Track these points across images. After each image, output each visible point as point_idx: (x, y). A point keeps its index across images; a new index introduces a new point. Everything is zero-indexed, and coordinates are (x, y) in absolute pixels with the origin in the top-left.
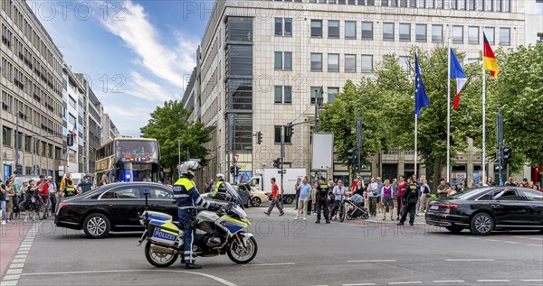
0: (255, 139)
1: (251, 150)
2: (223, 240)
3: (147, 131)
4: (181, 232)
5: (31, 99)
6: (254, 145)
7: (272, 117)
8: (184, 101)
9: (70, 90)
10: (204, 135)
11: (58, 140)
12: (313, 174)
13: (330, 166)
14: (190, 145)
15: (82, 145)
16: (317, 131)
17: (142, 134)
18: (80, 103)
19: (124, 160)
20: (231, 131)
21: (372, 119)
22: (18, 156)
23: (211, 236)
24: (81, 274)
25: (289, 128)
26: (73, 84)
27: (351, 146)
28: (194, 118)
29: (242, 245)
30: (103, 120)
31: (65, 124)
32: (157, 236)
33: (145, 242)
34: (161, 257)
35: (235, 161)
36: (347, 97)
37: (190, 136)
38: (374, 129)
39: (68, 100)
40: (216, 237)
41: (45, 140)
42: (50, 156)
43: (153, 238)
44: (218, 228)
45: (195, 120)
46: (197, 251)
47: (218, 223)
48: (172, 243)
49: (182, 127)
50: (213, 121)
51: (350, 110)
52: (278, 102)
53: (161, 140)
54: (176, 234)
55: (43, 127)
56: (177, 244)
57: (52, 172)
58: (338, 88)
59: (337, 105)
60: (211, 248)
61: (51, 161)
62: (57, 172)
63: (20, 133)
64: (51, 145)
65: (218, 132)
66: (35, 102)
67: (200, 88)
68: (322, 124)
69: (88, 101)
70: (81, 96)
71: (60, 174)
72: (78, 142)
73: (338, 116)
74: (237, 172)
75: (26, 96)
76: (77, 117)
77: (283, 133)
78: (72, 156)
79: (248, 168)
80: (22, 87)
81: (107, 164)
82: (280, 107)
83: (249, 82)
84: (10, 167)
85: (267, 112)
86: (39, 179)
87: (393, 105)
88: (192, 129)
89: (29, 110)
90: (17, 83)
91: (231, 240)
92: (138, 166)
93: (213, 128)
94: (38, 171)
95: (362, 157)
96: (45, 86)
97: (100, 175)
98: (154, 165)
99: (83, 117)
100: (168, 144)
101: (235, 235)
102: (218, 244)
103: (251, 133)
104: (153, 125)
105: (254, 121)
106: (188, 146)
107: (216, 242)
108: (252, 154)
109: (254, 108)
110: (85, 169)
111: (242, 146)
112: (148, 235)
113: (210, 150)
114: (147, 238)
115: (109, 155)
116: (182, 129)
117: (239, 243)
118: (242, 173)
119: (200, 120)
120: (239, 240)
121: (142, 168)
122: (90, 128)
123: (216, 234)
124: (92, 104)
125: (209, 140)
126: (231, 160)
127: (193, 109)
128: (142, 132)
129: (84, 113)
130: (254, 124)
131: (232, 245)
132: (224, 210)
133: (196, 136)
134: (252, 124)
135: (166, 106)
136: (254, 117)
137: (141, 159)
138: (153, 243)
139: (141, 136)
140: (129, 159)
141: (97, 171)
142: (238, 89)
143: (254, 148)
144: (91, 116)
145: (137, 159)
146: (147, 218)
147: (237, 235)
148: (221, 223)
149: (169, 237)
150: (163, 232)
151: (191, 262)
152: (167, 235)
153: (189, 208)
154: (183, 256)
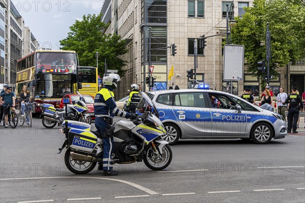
0: (169, 51)
1: (166, 61)
2: (139, 147)
3: (67, 44)
4: (99, 140)
6: (168, 57)
7: (186, 30)
8: (102, 15)
10: (121, 47)
12: (225, 84)
13: (241, 76)
14: (107, 56)
15: (4, 57)
16: (229, 43)
17: (62, 47)
18: (2, 17)
19: (44, 71)
20: (147, 43)
21: (280, 32)
23: (128, 143)
25: (202, 41)
27: (260, 57)
28: (111, 31)
29: (157, 153)
30: (24, 33)
32: (77, 144)
33: (65, 150)
34: (80, 164)
35: (150, 72)
36: (257, 11)
37: (107, 48)
38: (282, 42)
40: (133, 144)
43: (73, 146)
44: (135, 135)
45: (113, 32)
46: (114, 158)
47: (134, 131)
48: (90, 150)
49: (99, 39)
50: (129, 34)
51: (259, 23)
52: (191, 16)
53: (80, 52)
54: (95, 142)
56: (95, 151)
58: (248, 3)
59: (248, 18)
60: (128, 155)
65: (134, 44)
67: (116, 3)
68: (233, 37)
69: (10, 15)
70: (3, 10)
73: (248, 30)
74: (153, 82)
77: (196, 45)
79: (163, 78)
81: (28, 75)
82: (193, 20)
85: (181, 25)
87: (300, 19)
88: (110, 42)
91: (147, 147)
92: (58, 77)
93: (129, 41)
95: (271, 68)
97: (21, 86)
98: (72, 75)
99: (5, 31)
100: (86, 56)
101: (150, 143)
102: (134, 152)
103: (166, 45)
104: (72, 37)
105: (168, 34)
106: (105, 57)
107: (133, 150)
108: (167, 65)
109: (168, 22)
110: (7, 80)
111: (157, 58)
112: (68, 143)
113: (127, 62)
114: (66, 146)
115: (30, 67)
116: (99, 41)
117: (155, 151)
118: (157, 84)
119: (117, 33)
120: (155, 147)
121: (61, 79)
122: (11, 41)
123: (133, 142)
124: (13, 18)
125: (126, 52)
126: (147, 71)
127: (110, 22)
128: (62, 44)
129: (6, 26)
130: (168, 36)
131: (148, 152)
132: (140, 119)
133: (113, 48)
134: (166, 37)
135: (84, 19)
136: (168, 31)
137: (61, 70)
138: (73, 151)
139: (61, 49)
140: (50, 70)
141: (18, 82)
142: (153, 4)
143: (168, 60)
144: (12, 29)
145: (57, 70)
146: (67, 127)
147: (153, 143)
148: (137, 131)
149: (88, 145)
150: (82, 140)
151: (108, 169)
152: (86, 143)
153: (105, 117)
154: (101, 163)
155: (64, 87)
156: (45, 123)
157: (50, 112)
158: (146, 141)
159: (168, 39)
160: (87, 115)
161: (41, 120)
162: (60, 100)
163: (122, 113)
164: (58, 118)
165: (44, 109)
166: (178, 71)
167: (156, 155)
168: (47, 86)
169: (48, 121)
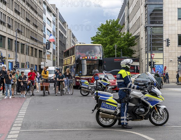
0: (165, 43)
1: (162, 50)
2: (146, 110)
3: (96, 40)
4: (119, 104)
5: (24, 21)
6: (164, 47)
7: (176, 29)
8: (118, 20)
9: (48, 15)
10: (132, 41)
11: (41, 46)
14: (123, 48)
15: (55, 49)
17: (92, 41)
18: (54, 23)
19: (81, 58)
20: (149, 38)
22: (16, 56)
23: (138, 107)
24: (56, 131)
26: (50, 11)
29: (158, 114)
30: (68, 33)
31: (45, 36)
32: (104, 107)
33: (96, 111)
34: (106, 121)
35: (152, 58)
37: (123, 42)
39: (46, 21)
40: (142, 108)
41: (32, 46)
42: (36, 56)
43: (101, 108)
44: (143, 102)
45: (126, 32)
46: (129, 117)
47: (142, 99)
48: (113, 111)
49: (117, 36)
50: (137, 32)
53: (104, 45)
54: (116, 106)
55: (32, 38)
56: (116, 112)
57: (37, 66)
60: (138, 115)
61: (36, 59)
62: (40, 66)
63: (18, 42)
64: (36, 49)
65: (141, 39)
66: (27, 23)
67: (128, 11)
69: (58, 21)
70: (55, 18)
71: (42, 67)
72: (53, 46)
74: (154, 65)
75: (21, 19)
76: (52, 32)
78: (49, 56)
79: (160, 62)
80: (19, 13)
81: (70, 61)
83: (160, 6)
84: (12, 63)
85: (173, 25)
86: (29, 71)
88: (124, 38)
89: (23, 28)
90: (16, 11)
91: (151, 110)
92: (90, 62)
93: (137, 37)
94: (29, 65)
96: (33, 12)
97: (66, 68)
98: (100, 61)
99: (55, 32)
100: (108, 48)
101: (154, 107)
102: (143, 113)
103: (162, 40)
104: (99, 35)
105: (164, 31)
106: (121, 48)
107: (141, 112)
108: (163, 53)
109: (164, 23)
110: (57, 64)
111: (156, 48)
112: (98, 106)
113: (135, 51)
114: (97, 108)
115: (72, 55)
116: (117, 38)
117: (157, 112)
118: (156, 66)
119: (129, 31)
120: (157, 110)
121: (92, 63)
122: (60, 38)
123: (142, 106)
124: (61, 23)
125: (135, 45)
126: (149, 57)
127: (124, 24)
128: (92, 40)
129: (56, 29)
130: (164, 33)
131: (152, 113)
132: (146, 90)
133: (126, 42)
134: (163, 33)
135: (107, 23)
136: (164, 29)
137: (92, 57)
138: (101, 112)
139: (91, 43)
140: (85, 57)
141: (64, 65)
142: (153, 11)
143: (164, 49)
144: (60, 30)
145: (90, 57)
146: (97, 95)
147: (155, 107)
148: (145, 99)
149: (111, 108)
150: (107, 104)
151: (125, 124)
152: (110, 107)
153: (125, 89)
154: (120, 120)
155: (94, 68)
156: (82, 92)
157: (85, 85)
158: (150, 105)
159: (164, 35)
160: (110, 87)
161: (79, 90)
162: (92, 77)
163: (134, 87)
164: (91, 89)
165: (81, 83)
166: (171, 57)
167: (158, 115)
168: (83, 68)
169: (84, 91)
